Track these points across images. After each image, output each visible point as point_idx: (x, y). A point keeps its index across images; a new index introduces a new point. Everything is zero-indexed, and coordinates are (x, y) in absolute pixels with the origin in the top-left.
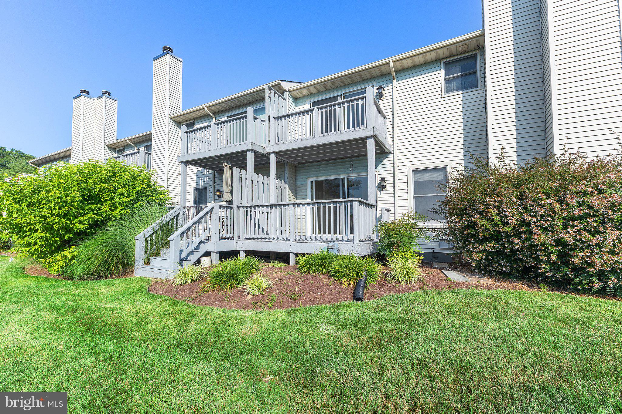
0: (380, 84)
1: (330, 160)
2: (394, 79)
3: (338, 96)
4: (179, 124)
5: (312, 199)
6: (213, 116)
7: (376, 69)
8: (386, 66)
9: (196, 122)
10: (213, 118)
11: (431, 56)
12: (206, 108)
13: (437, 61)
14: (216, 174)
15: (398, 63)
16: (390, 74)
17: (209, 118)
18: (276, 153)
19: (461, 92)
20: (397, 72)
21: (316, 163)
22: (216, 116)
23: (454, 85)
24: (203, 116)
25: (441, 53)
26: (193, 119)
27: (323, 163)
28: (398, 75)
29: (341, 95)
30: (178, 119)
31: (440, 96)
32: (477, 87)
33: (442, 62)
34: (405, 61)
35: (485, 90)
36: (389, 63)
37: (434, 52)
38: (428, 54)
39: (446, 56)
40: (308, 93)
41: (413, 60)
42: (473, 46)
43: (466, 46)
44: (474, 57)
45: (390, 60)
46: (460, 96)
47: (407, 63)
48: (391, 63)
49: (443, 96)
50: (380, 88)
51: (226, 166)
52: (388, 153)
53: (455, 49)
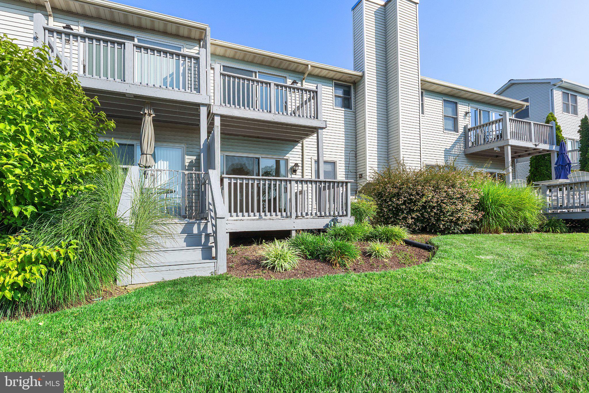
0: (295, 79)
1: (244, 136)
2: (304, 79)
3: (252, 72)
6: (52, 13)
7: (296, 65)
8: (304, 66)
10: (50, 15)
11: (331, 75)
13: (331, 79)
15: (312, 68)
16: (303, 73)
17: (42, 12)
18: (222, 116)
19: (343, 109)
20: (310, 75)
21: (228, 136)
22: (57, 16)
23: (338, 101)
25: (338, 76)
27: (236, 137)
28: (309, 78)
29: (256, 72)
31: (332, 107)
32: (351, 109)
33: (334, 81)
34: (317, 69)
35: (355, 113)
36: (307, 65)
37: (336, 73)
38: (332, 72)
39: (336, 79)
40: (221, 53)
41: (321, 72)
42: (352, 80)
43: (350, 78)
44: (349, 87)
45: (310, 63)
46: (343, 112)
47: (316, 71)
48: (309, 66)
49: (334, 108)
50: (294, 82)
51: (150, 115)
52: (298, 142)
53: (345, 77)
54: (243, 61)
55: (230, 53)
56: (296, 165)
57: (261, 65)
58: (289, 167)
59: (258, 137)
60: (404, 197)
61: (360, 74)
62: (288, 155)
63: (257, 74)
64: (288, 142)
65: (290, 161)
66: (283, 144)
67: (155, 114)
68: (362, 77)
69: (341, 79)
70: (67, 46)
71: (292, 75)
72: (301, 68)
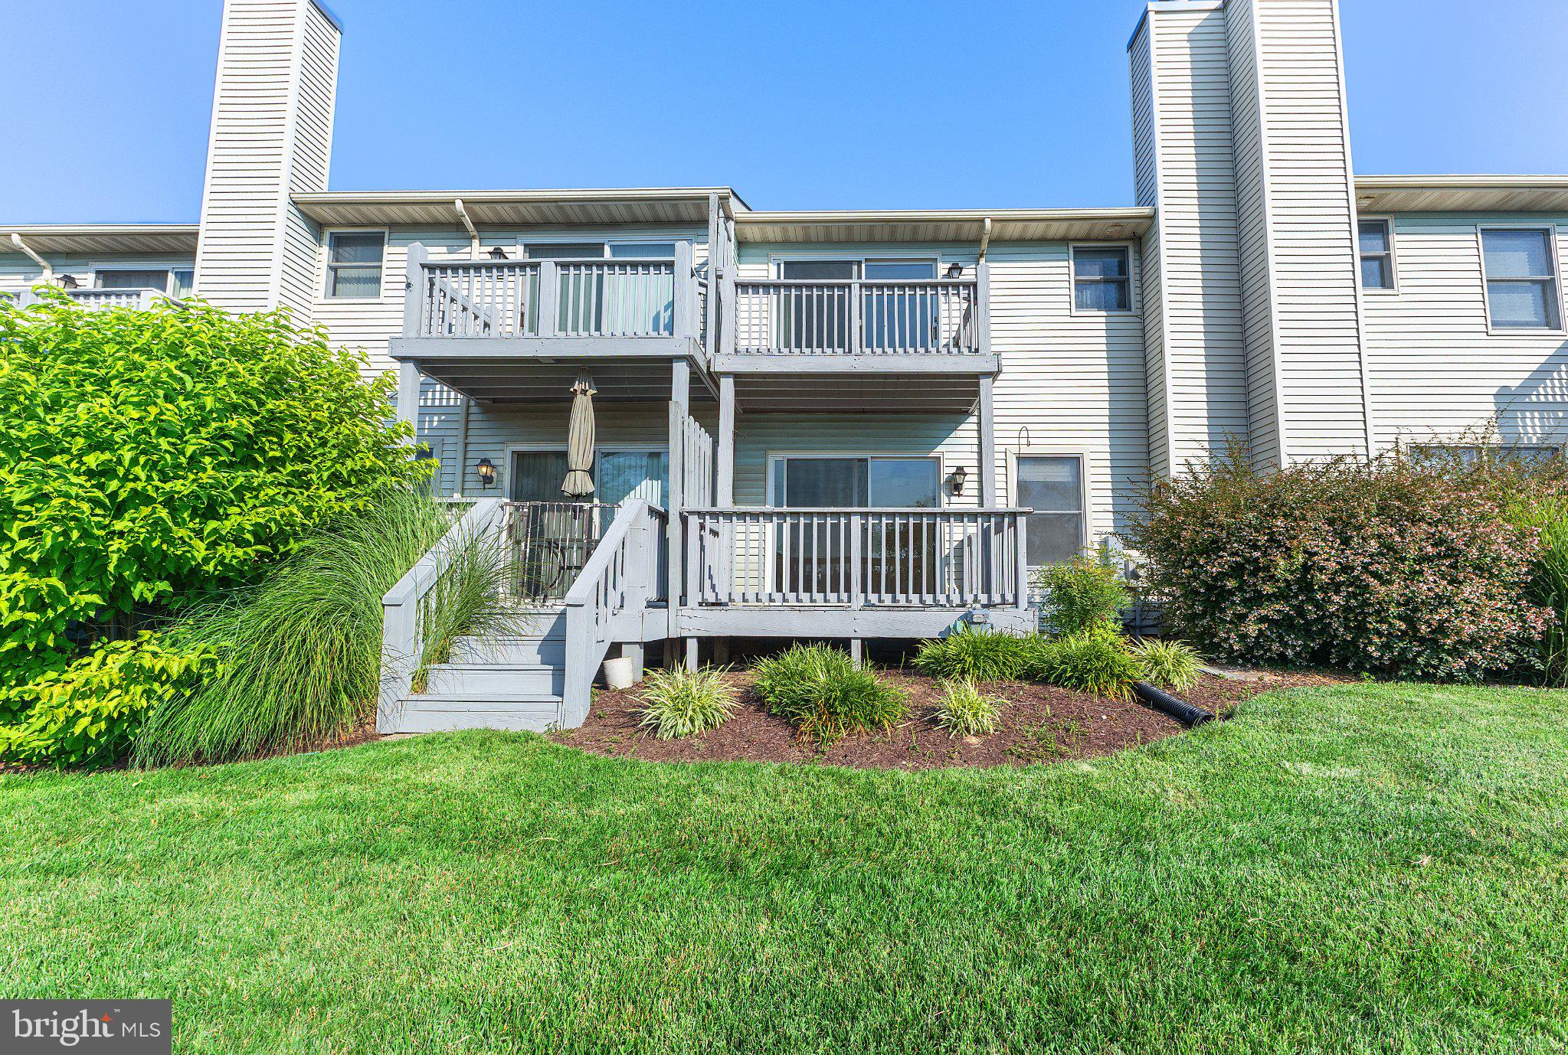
0: (960, 259)
1: (830, 412)
2: (981, 255)
3: (851, 263)
4: (317, 226)
5: (778, 504)
6: (475, 233)
7: (953, 225)
8: (975, 225)
9: (393, 236)
10: (474, 237)
11: (1057, 230)
12: (459, 205)
13: (1064, 240)
14: (474, 410)
15: (998, 225)
16: (977, 241)
17: (460, 235)
18: (736, 376)
19: (1104, 313)
20: (992, 243)
21: (792, 416)
22: (483, 235)
23: (1088, 295)
24: (428, 224)
25: (1078, 229)
26: (384, 224)
27: (812, 416)
28: (992, 250)
30: (326, 213)
31: (1067, 312)
32: (1130, 310)
33: (1071, 246)
34: (1012, 224)
35: (1142, 317)
36: (982, 221)
37: (1068, 223)
38: (1055, 224)
39: (1078, 236)
40: (779, 237)
41: (1025, 228)
42: (1127, 232)
43: (1119, 228)
44: (1123, 252)
45: (988, 214)
46: (1103, 320)
47: (1013, 230)
48: (988, 222)
49: (1073, 314)
50: (956, 268)
51: (584, 392)
52: (967, 413)
53: (1099, 229)
54: (829, 243)
55: (794, 233)
56: (960, 471)
57: (871, 242)
58: (944, 477)
59: (864, 412)
60: (1233, 554)
61: (1146, 210)
62: (939, 449)
63: (863, 266)
64: (940, 416)
65: (947, 463)
66: (926, 421)
67: (597, 389)
68: (1153, 218)
69: (1094, 235)
70: (500, 285)
71: (947, 251)
72: (969, 231)
